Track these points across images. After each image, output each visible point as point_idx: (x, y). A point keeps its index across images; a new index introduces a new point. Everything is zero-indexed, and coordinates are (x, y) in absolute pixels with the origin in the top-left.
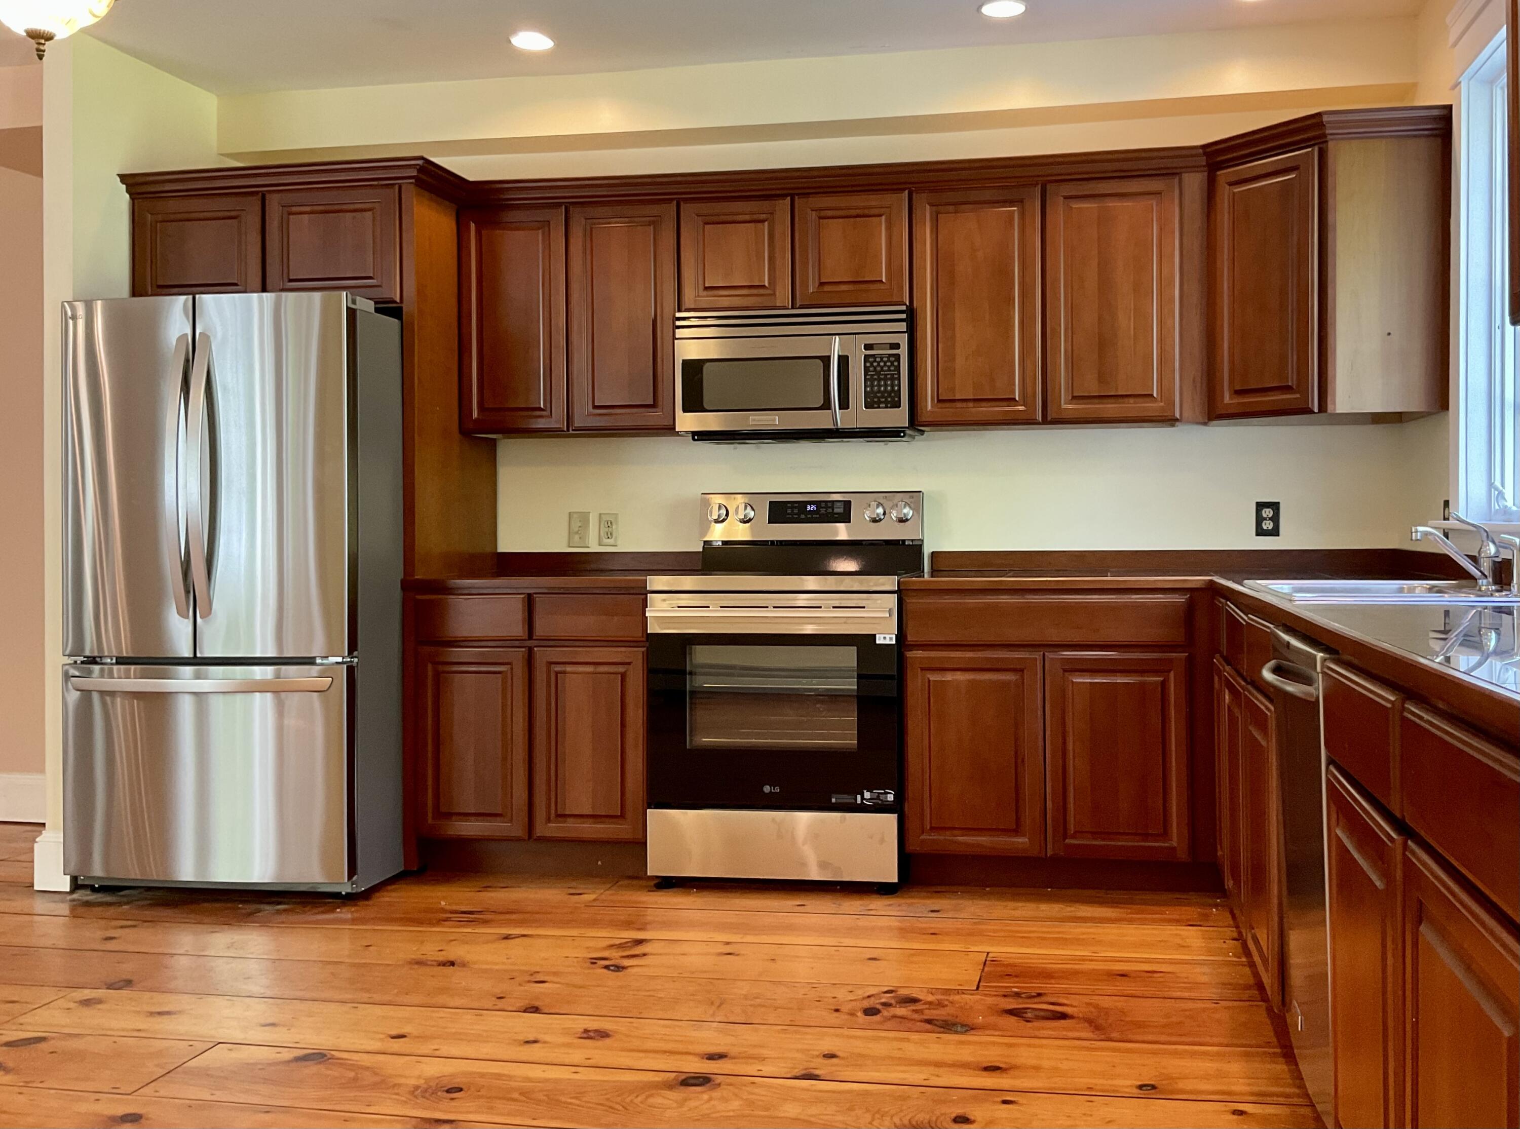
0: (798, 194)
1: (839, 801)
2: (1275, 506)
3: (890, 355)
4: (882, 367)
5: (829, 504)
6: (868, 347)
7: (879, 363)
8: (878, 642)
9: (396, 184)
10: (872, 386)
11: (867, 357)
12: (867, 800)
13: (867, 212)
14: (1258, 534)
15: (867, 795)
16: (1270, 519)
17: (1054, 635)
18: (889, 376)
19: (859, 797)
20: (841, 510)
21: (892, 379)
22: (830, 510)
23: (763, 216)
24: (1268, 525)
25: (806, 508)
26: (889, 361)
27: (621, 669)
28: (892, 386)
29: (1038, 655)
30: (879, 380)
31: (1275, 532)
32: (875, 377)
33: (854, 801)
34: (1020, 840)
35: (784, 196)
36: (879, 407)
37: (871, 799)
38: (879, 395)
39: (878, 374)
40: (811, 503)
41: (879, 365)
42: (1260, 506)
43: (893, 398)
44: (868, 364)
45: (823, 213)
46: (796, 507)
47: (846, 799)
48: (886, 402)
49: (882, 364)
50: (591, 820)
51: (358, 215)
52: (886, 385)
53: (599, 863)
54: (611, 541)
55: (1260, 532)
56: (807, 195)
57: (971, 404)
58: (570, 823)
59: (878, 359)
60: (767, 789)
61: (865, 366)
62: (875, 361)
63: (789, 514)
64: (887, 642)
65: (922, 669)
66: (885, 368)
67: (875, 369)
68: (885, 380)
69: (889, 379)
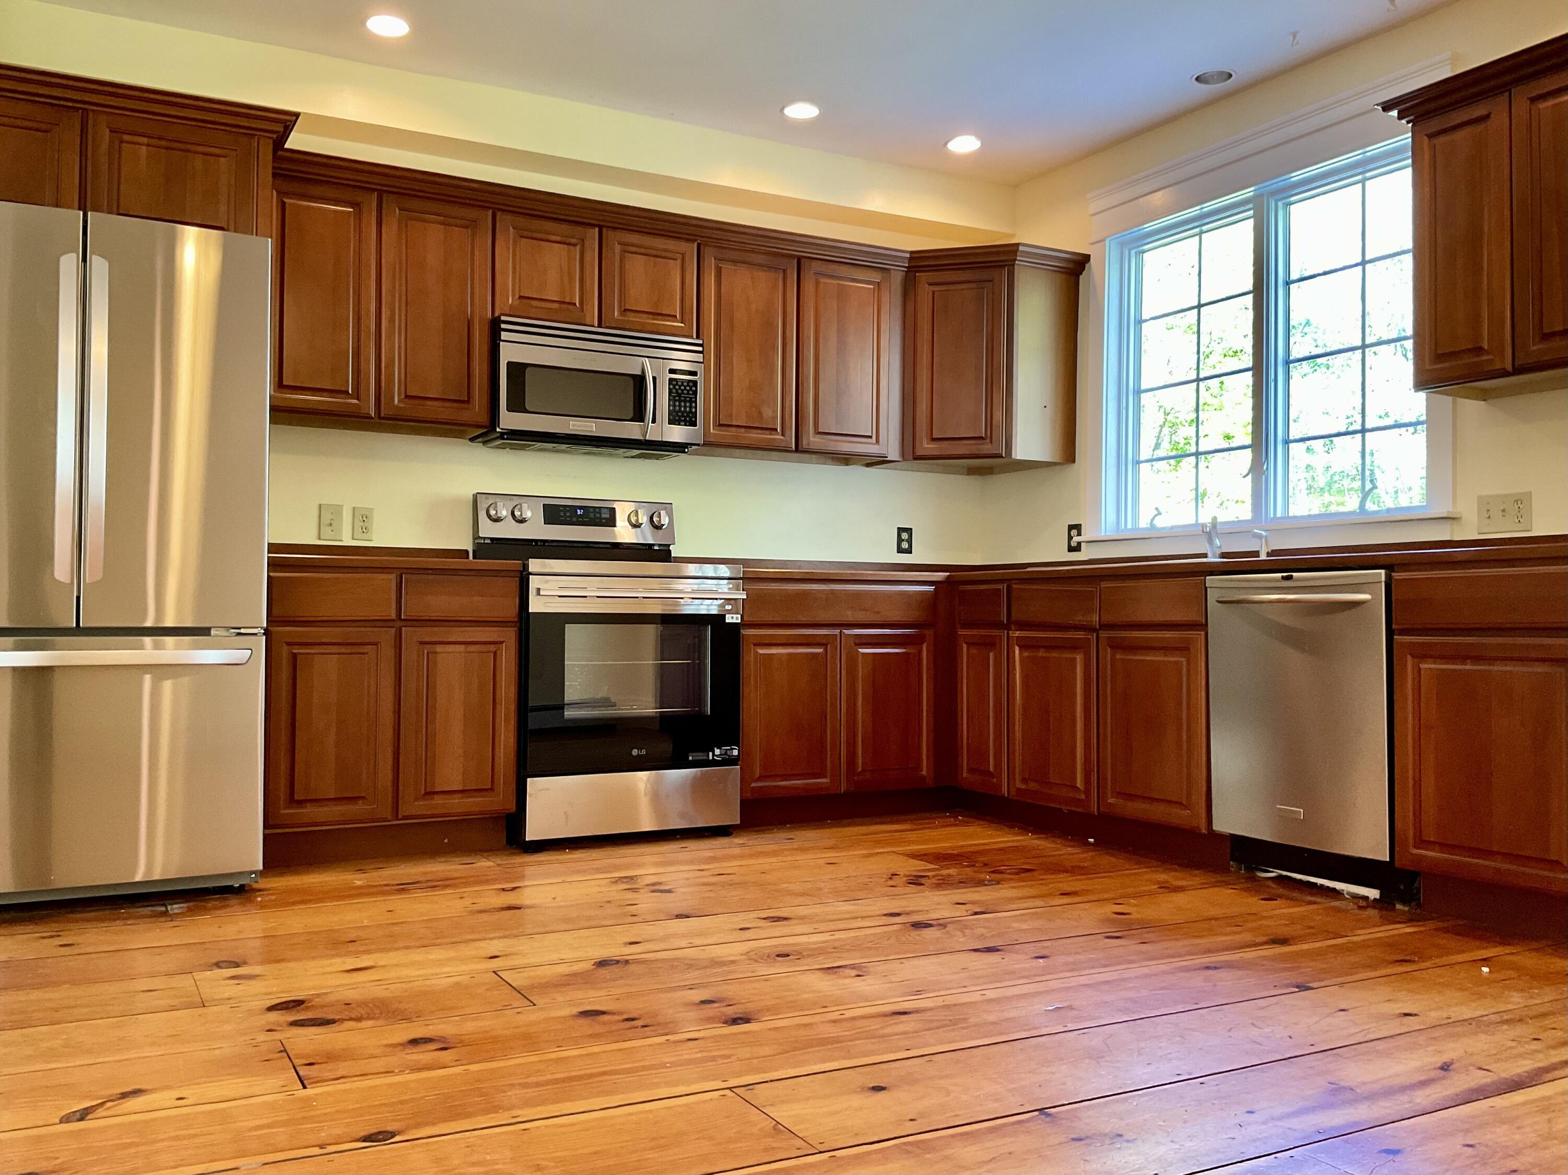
0: (605, 226)
1: (694, 758)
2: (909, 531)
3: (689, 381)
4: (682, 390)
5: (597, 510)
6: (672, 371)
7: (680, 386)
8: (727, 621)
9: (256, 135)
10: (674, 406)
11: (671, 380)
12: (717, 756)
13: (664, 254)
14: (898, 552)
15: (717, 752)
16: (903, 540)
17: (850, 616)
18: (688, 399)
19: (711, 754)
20: (608, 516)
21: (691, 402)
22: (598, 515)
23: (573, 241)
24: (905, 545)
25: (576, 512)
26: (688, 385)
27: (492, 648)
28: (691, 407)
29: (837, 632)
30: (680, 401)
31: (909, 551)
32: (677, 398)
33: (706, 758)
34: (824, 780)
35: (594, 226)
36: (679, 425)
37: (720, 755)
38: (680, 414)
39: (679, 395)
40: (581, 508)
41: (680, 388)
42: (900, 530)
43: (691, 418)
44: (671, 387)
45: (627, 248)
46: (568, 511)
47: (700, 756)
48: (685, 421)
49: (683, 388)
50: (460, 795)
51: (212, 159)
52: (685, 407)
53: (446, 841)
54: (365, 536)
55: (900, 550)
56: (615, 228)
57: (743, 430)
58: (438, 800)
59: (680, 383)
60: (635, 752)
61: (669, 388)
62: (677, 384)
63: (562, 517)
64: (734, 621)
65: (755, 645)
66: (685, 392)
67: (677, 392)
68: (685, 402)
69: (688, 401)
